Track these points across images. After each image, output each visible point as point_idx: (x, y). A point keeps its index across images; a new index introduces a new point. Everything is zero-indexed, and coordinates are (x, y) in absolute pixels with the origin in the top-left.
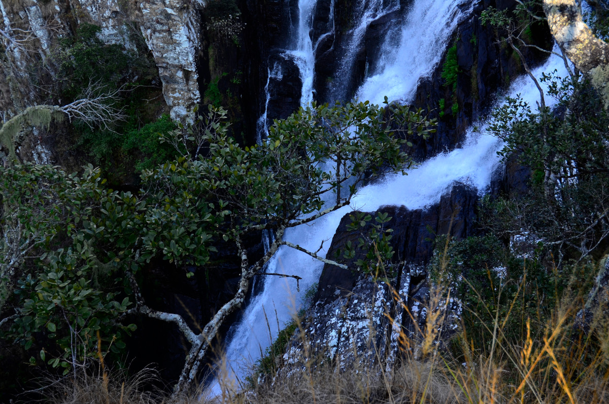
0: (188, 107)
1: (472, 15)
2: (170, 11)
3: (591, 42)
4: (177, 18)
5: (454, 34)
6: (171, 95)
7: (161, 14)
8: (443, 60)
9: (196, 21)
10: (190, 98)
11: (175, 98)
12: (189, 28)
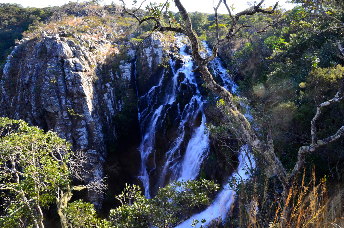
0: (99, 202)
1: (208, 156)
2: (91, 164)
3: (262, 145)
4: (94, 167)
5: (202, 164)
6: (92, 197)
7: (88, 166)
8: (199, 174)
9: (102, 167)
10: (100, 198)
11: (93, 199)
12: (99, 170)
